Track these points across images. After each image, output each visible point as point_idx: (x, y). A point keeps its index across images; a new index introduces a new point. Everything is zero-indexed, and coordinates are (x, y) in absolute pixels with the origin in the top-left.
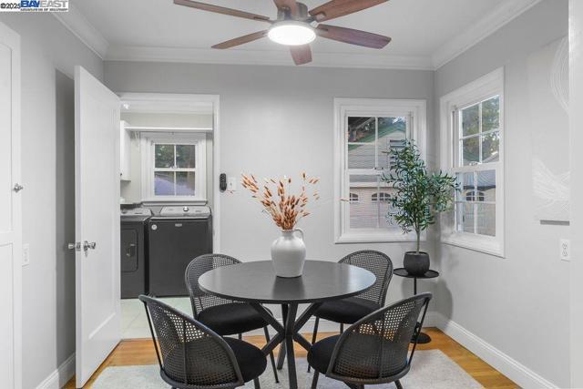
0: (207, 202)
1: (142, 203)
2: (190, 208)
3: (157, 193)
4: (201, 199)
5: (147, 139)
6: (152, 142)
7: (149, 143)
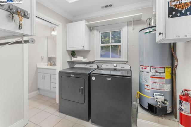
0: (127, 62)
1: (95, 61)
2: (118, 65)
3: (101, 56)
4: (124, 60)
5: (97, 30)
6: (100, 31)
7: (98, 32)
